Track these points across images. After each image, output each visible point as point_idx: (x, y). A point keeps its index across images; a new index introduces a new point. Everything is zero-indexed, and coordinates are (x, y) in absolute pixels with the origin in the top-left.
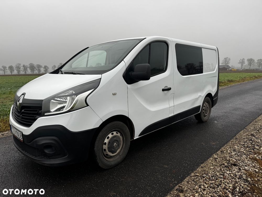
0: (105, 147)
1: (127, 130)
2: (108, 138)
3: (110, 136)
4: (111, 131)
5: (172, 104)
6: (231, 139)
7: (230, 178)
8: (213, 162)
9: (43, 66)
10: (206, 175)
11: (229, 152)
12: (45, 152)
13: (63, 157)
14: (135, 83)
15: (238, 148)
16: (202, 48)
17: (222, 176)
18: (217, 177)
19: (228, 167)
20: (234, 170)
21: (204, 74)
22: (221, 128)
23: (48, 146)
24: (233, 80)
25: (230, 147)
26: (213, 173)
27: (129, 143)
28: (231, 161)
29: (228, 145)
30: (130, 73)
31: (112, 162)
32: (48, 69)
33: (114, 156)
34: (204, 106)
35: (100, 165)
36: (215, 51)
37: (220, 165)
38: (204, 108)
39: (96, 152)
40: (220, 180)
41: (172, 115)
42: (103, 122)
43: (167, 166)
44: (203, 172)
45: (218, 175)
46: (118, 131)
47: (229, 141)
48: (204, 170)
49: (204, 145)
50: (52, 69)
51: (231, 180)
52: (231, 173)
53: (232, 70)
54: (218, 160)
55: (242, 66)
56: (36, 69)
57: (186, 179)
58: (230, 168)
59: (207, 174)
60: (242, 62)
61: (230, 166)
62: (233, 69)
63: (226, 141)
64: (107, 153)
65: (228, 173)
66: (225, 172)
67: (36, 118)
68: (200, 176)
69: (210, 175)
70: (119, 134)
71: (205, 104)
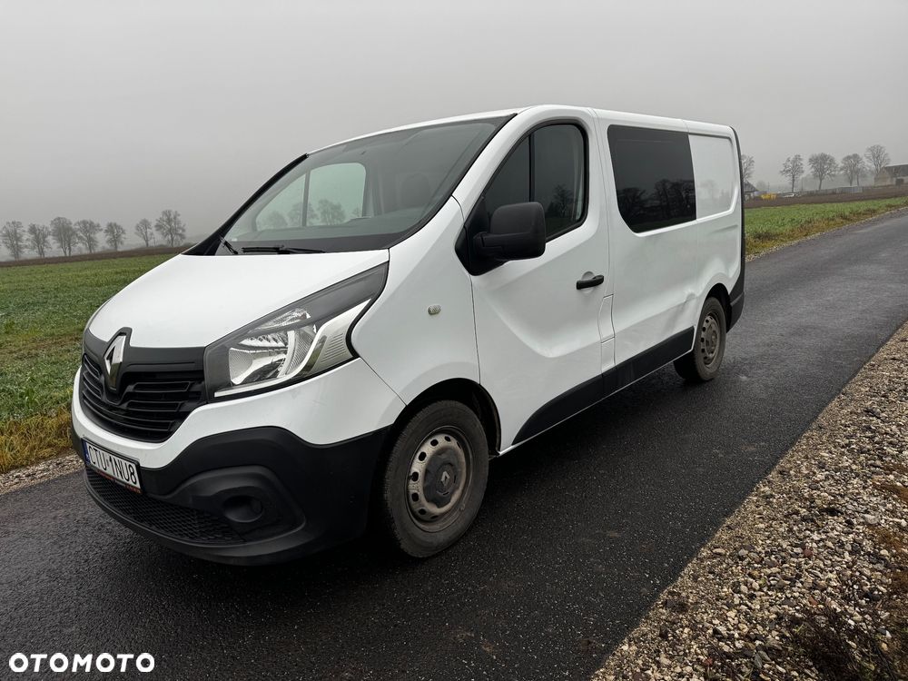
0: (416, 487)
1: (478, 427)
2: (423, 456)
3: (428, 449)
4: (428, 434)
5: (607, 331)
6: (804, 431)
7: (825, 552)
8: (761, 508)
9: (104, 226)
10: (747, 552)
11: (806, 472)
12: (228, 521)
13: (291, 529)
14: (493, 271)
15: (833, 458)
16: (690, 136)
17: (798, 550)
18: (783, 554)
19: (812, 520)
20: (832, 529)
21: (699, 220)
22: (764, 396)
23: (237, 499)
24: (773, 232)
25: (807, 457)
26: (768, 542)
27: (485, 471)
28: (818, 502)
29: (799, 451)
30: (477, 237)
31: (439, 533)
32: (123, 236)
33: (443, 514)
34: (704, 329)
35: (405, 545)
36: (727, 140)
37: (785, 516)
38: (703, 335)
39: (389, 505)
40: (794, 562)
41: (609, 366)
42: (407, 407)
43: (618, 532)
44: (735, 541)
45: (785, 546)
46: (450, 433)
47: (799, 436)
48: (739, 537)
49: (721, 455)
50: (136, 233)
51: (831, 560)
52: (824, 537)
53: (763, 197)
54: (775, 501)
55: (794, 180)
56: (80, 238)
57: (689, 569)
58: (819, 523)
59: (751, 549)
60: (794, 169)
61: (816, 515)
62: (765, 193)
63: (787, 437)
64: (423, 506)
65: (817, 539)
66: (805, 537)
67: (183, 409)
68: (730, 555)
69: (760, 549)
70: (454, 443)
71: (707, 321)
